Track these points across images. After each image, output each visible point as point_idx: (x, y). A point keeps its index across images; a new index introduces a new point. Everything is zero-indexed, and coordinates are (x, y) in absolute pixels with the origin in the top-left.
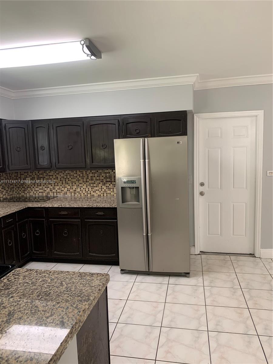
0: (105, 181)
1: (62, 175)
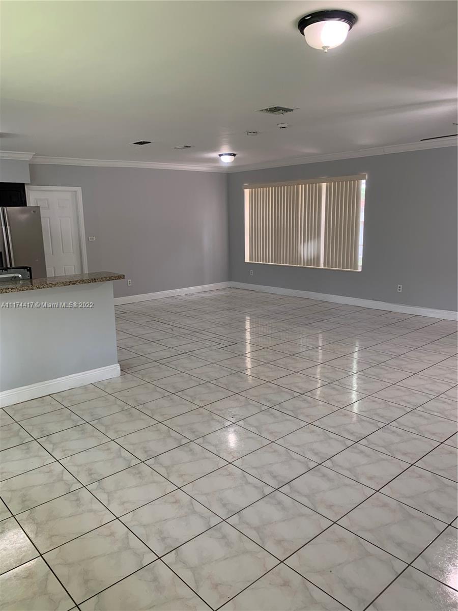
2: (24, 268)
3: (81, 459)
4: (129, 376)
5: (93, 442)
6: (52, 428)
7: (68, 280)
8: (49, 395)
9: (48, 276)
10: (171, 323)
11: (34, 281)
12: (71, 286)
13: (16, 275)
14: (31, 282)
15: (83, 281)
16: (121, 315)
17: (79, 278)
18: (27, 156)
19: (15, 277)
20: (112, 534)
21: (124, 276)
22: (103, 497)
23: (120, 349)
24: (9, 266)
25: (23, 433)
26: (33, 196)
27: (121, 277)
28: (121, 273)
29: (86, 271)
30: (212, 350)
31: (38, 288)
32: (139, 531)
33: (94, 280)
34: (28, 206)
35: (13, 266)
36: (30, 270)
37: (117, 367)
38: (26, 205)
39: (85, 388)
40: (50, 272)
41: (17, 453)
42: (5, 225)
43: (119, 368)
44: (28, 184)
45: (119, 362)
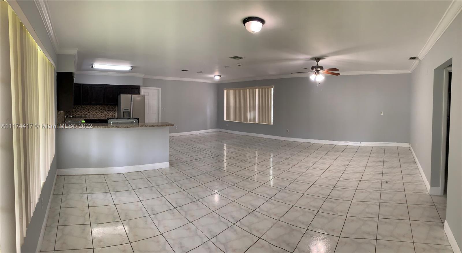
0: (106, 110)
1: (89, 107)
2: (136, 118)
3: (149, 202)
4: (173, 168)
5: (155, 196)
6: (140, 186)
7: (152, 125)
8: (140, 171)
9: (145, 122)
10: (192, 146)
11: (139, 124)
12: (153, 127)
13: (133, 121)
14: (138, 124)
15: (158, 126)
16: (172, 141)
17: (156, 124)
18: (142, 75)
19: (133, 122)
20: (158, 242)
21: (174, 125)
22: (156, 222)
23: (170, 155)
24: (131, 117)
25: (129, 185)
26: (143, 91)
27: (173, 125)
28: (173, 123)
29: (160, 122)
30: (208, 158)
31: (141, 127)
32: (171, 242)
33: (162, 126)
34: (141, 94)
35: (133, 117)
36: (138, 119)
37: (168, 163)
38: (140, 94)
39: (154, 170)
40: (146, 121)
41: (126, 194)
42: (132, 102)
43: (169, 164)
44: (142, 86)
45: (169, 161)
